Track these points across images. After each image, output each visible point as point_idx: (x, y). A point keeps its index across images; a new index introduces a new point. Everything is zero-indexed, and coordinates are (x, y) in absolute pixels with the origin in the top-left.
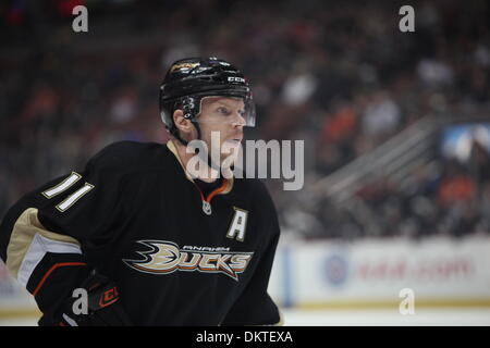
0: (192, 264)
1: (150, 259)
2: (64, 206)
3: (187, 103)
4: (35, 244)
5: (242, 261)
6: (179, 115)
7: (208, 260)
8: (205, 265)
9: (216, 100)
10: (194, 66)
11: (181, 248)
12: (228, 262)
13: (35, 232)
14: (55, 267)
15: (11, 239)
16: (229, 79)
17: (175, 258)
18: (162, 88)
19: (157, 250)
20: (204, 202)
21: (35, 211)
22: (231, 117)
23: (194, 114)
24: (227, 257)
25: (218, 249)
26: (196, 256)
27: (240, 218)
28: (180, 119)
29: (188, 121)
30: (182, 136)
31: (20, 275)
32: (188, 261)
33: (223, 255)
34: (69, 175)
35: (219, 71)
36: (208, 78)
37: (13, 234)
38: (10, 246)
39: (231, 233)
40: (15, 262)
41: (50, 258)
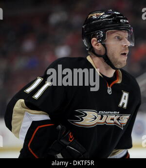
0: (103, 121)
1: (82, 120)
2: (37, 96)
3: (99, 34)
4: (26, 118)
5: (125, 119)
6: (94, 41)
7: (110, 118)
8: (109, 121)
9: (114, 32)
10: (102, 14)
11: (98, 113)
12: (118, 119)
13: (25, 111)
14: (38, 128)
15: (13, 117)
16: (121, 21)
17: (96, 118)
18: (83, 27)
19: (86, 115)
20: (108, 87)
21: (23, 101)
22: (122, 41)
23: (103, 40)
24: (118, 117)
25: (114, 112)
26: (105, 117)
27: (125, 96)
28: (95, 43)
29: (99, 44)
30: (96, 52)
31: (20, 136)
32: (101, 119)
33: (116, 115)
34: (36, 79)
35: (115, 17)
36: (110, 21)
37: (13, 114)
38: (13, 121)
39: (121, 104)
40: (17, 129)
41: (35, 124)
